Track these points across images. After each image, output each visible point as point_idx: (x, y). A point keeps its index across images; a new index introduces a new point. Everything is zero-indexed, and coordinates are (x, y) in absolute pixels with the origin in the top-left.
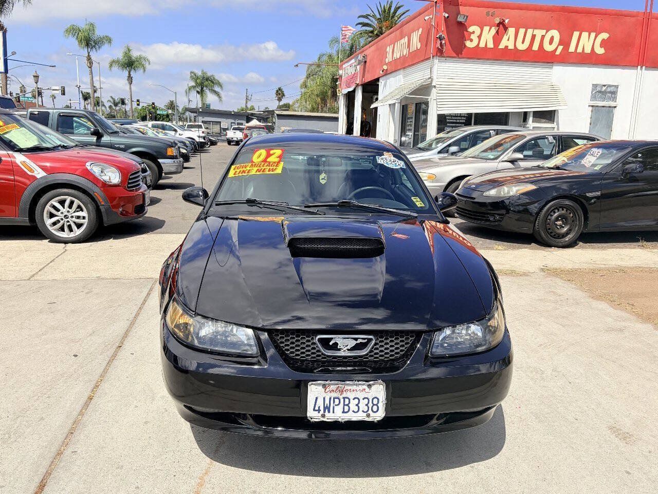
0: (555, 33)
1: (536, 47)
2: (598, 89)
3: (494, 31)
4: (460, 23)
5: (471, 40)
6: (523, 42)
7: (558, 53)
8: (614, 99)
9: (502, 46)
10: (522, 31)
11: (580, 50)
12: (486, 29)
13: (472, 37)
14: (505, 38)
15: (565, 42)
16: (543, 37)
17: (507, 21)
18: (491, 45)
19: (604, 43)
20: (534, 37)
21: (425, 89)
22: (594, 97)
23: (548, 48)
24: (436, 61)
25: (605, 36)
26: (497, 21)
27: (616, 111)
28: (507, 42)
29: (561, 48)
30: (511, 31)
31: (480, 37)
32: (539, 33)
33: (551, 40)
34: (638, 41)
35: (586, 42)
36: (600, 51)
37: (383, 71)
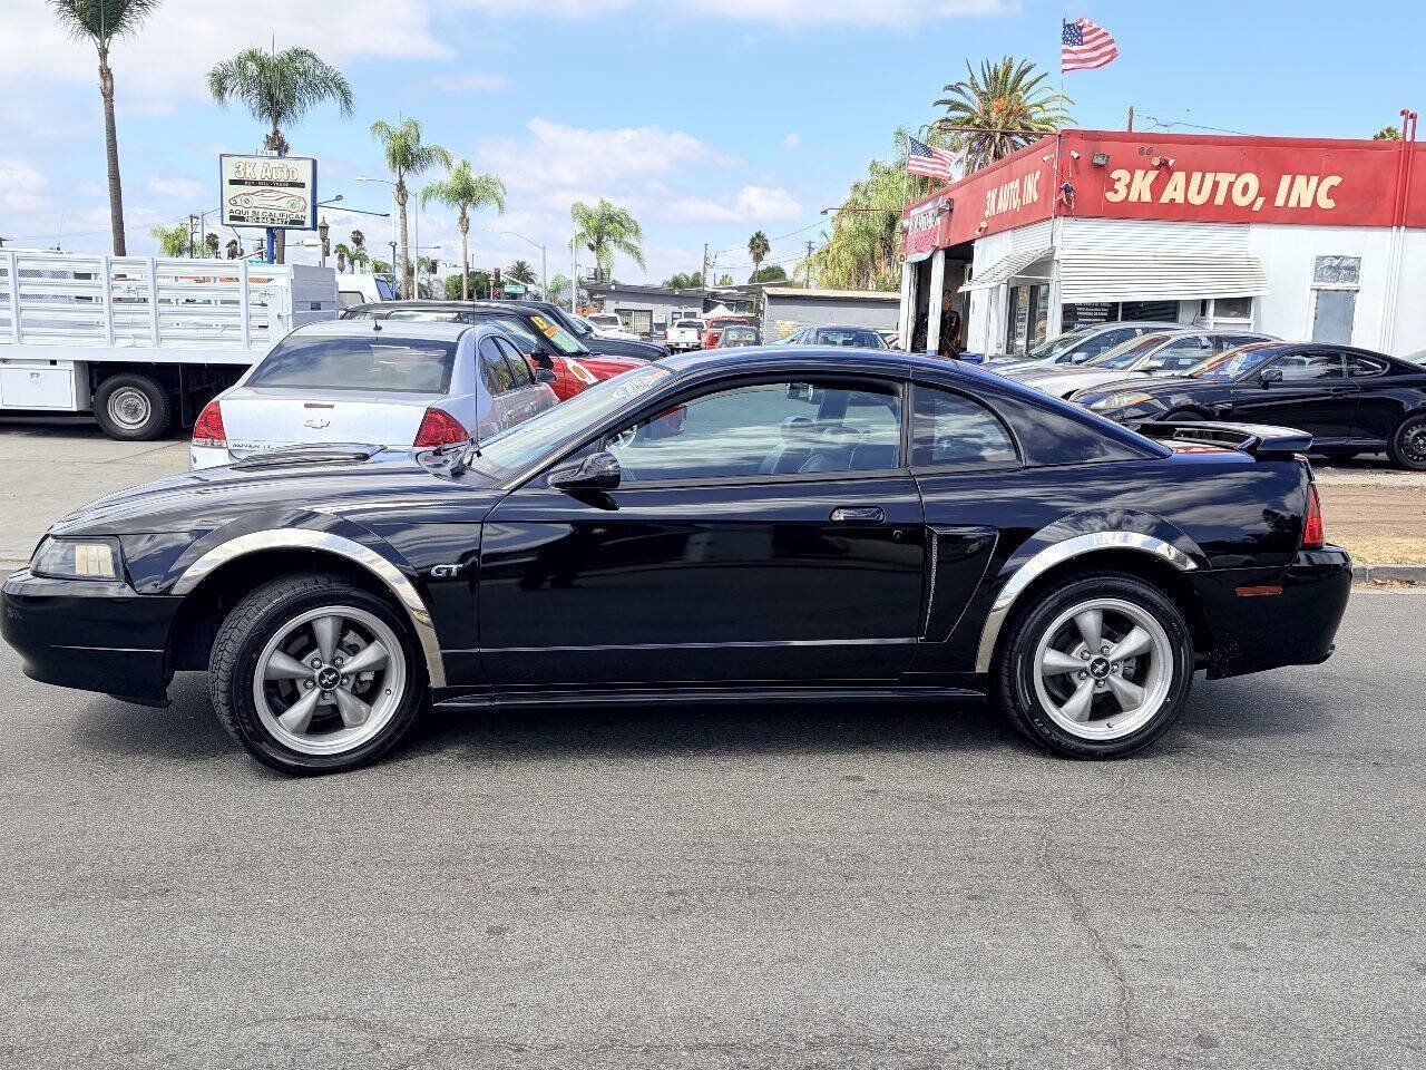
0: (1251, 179)
1: (1219, 200)
2: (1327, 262)
3: (1152, 175)
4: (1099, 167)
5: (1116, 192)
6: (1199, 193)
7: (1257, 207)
8: (1355, 278)
9: (1165, 199)
10: (1197, 177)
11: (1293, 203)
12: (1139, 173)
13: (1118, 186)
14: (1170, 187)
15: (1268, 192)
16: (1231, 185)
17: (1171, 162)
18: (1147, 197)
19: (1331, 193)
20: (1216, 185)
21: (1043, 264)
22: (1319, 276)
23: (1240, 201)
24: (1060, 221)
25: (1335, 180)
26: (1156, 162)
27: (1358, 297)
28: (1174, 191)
29: (1261, 200)
30: (1179, 177)
31: (1129, 186)
32: (1225, 179)
33: (1245, 188)
34: (1391, 187)
35: (1303, 190)
36: (1326, 203)
37: (980, 230)
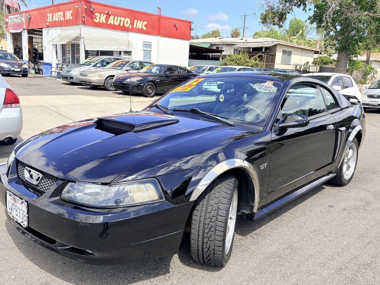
0: (128, 20)
1: (122, 25)
2: (145, 43)
3: (105, 16)
4: (92, 11)
5: (97, 19)
6: (117, 22)
7: (130, 27)
8: (151, 48)
9: (109, 23)
10: (116, 17)
12: (102, 15)
13: (97, 18)
14: (110, 19)
15: (132, 24)
16: (124, 21)
17: (110, 13)
18: (104, 22)
19: (145, 26)
20: (120, 21)
22: (144, 47)
23: (126, 25)
24: (82, 26)
25: (146, 23)
26: (107, 12)
27: (152, 52)
28: (111, 21)
29: (131, 26)
30: (112, 17)
31: (100, 18)
32: (123, 19)
33: (127, 22)
34: (157, 26)
35: (140, 24)
36: (145, 28)
37: (46, 25)
